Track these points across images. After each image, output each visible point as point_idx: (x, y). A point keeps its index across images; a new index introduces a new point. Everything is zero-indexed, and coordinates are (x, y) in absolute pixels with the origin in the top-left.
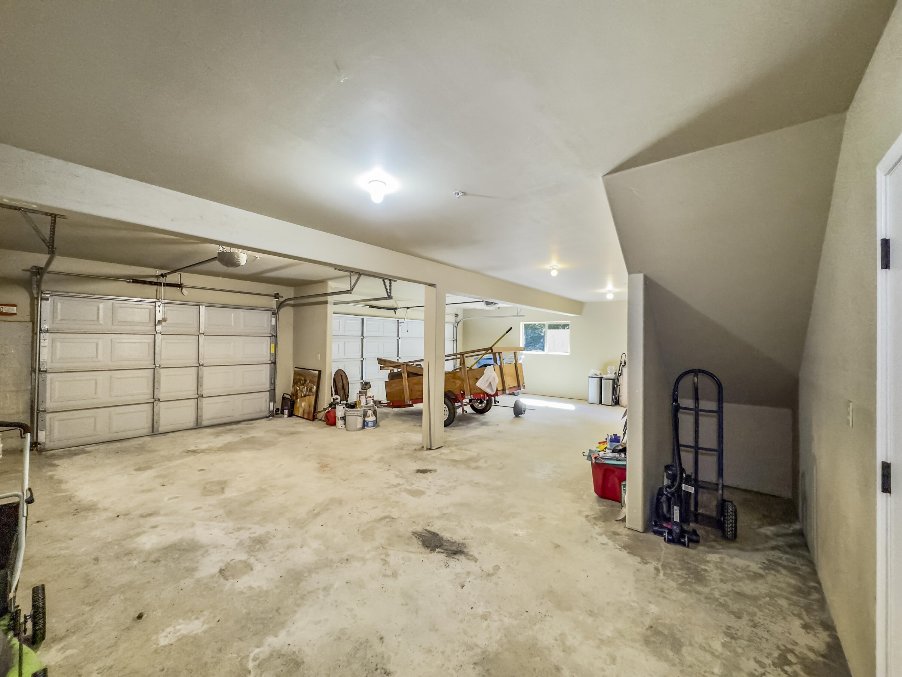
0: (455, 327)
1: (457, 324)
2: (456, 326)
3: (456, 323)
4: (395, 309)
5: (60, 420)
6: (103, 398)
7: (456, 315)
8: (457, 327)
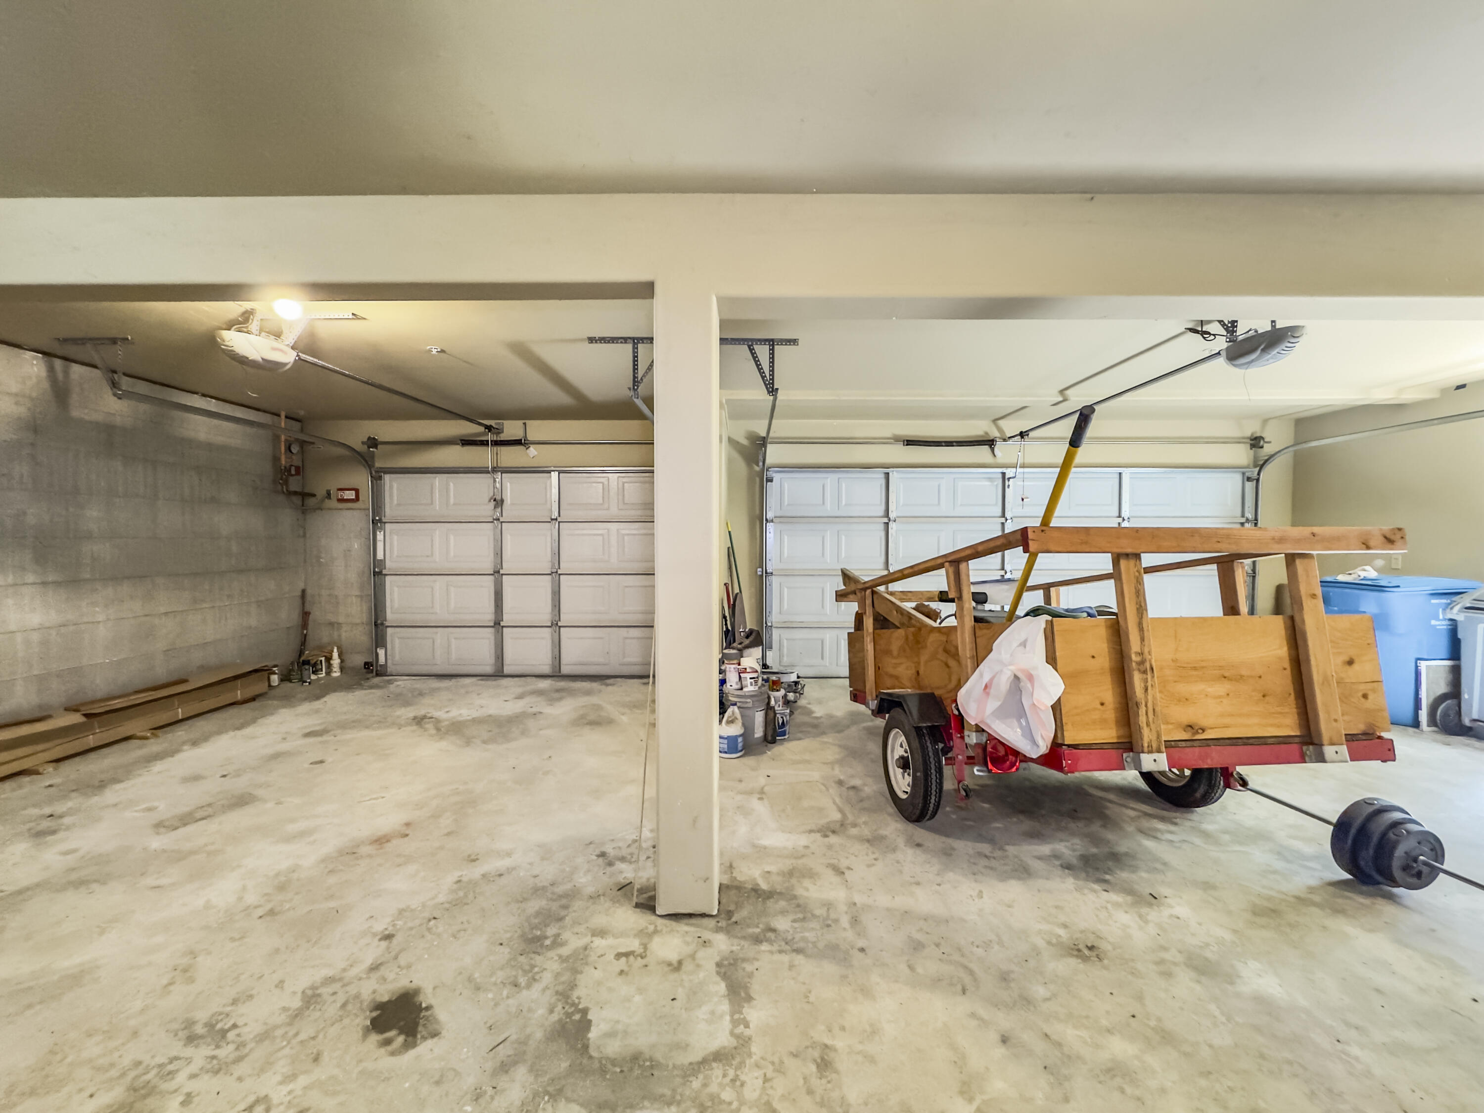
0: (1249, 479)
1: (1258, 469)
2: (1255, 475)
3: (1255, 466)
4: (990, 443)
5: (401, 638)
6: (441, 614)
7: (1256, 442)
8: (1258, 480)
